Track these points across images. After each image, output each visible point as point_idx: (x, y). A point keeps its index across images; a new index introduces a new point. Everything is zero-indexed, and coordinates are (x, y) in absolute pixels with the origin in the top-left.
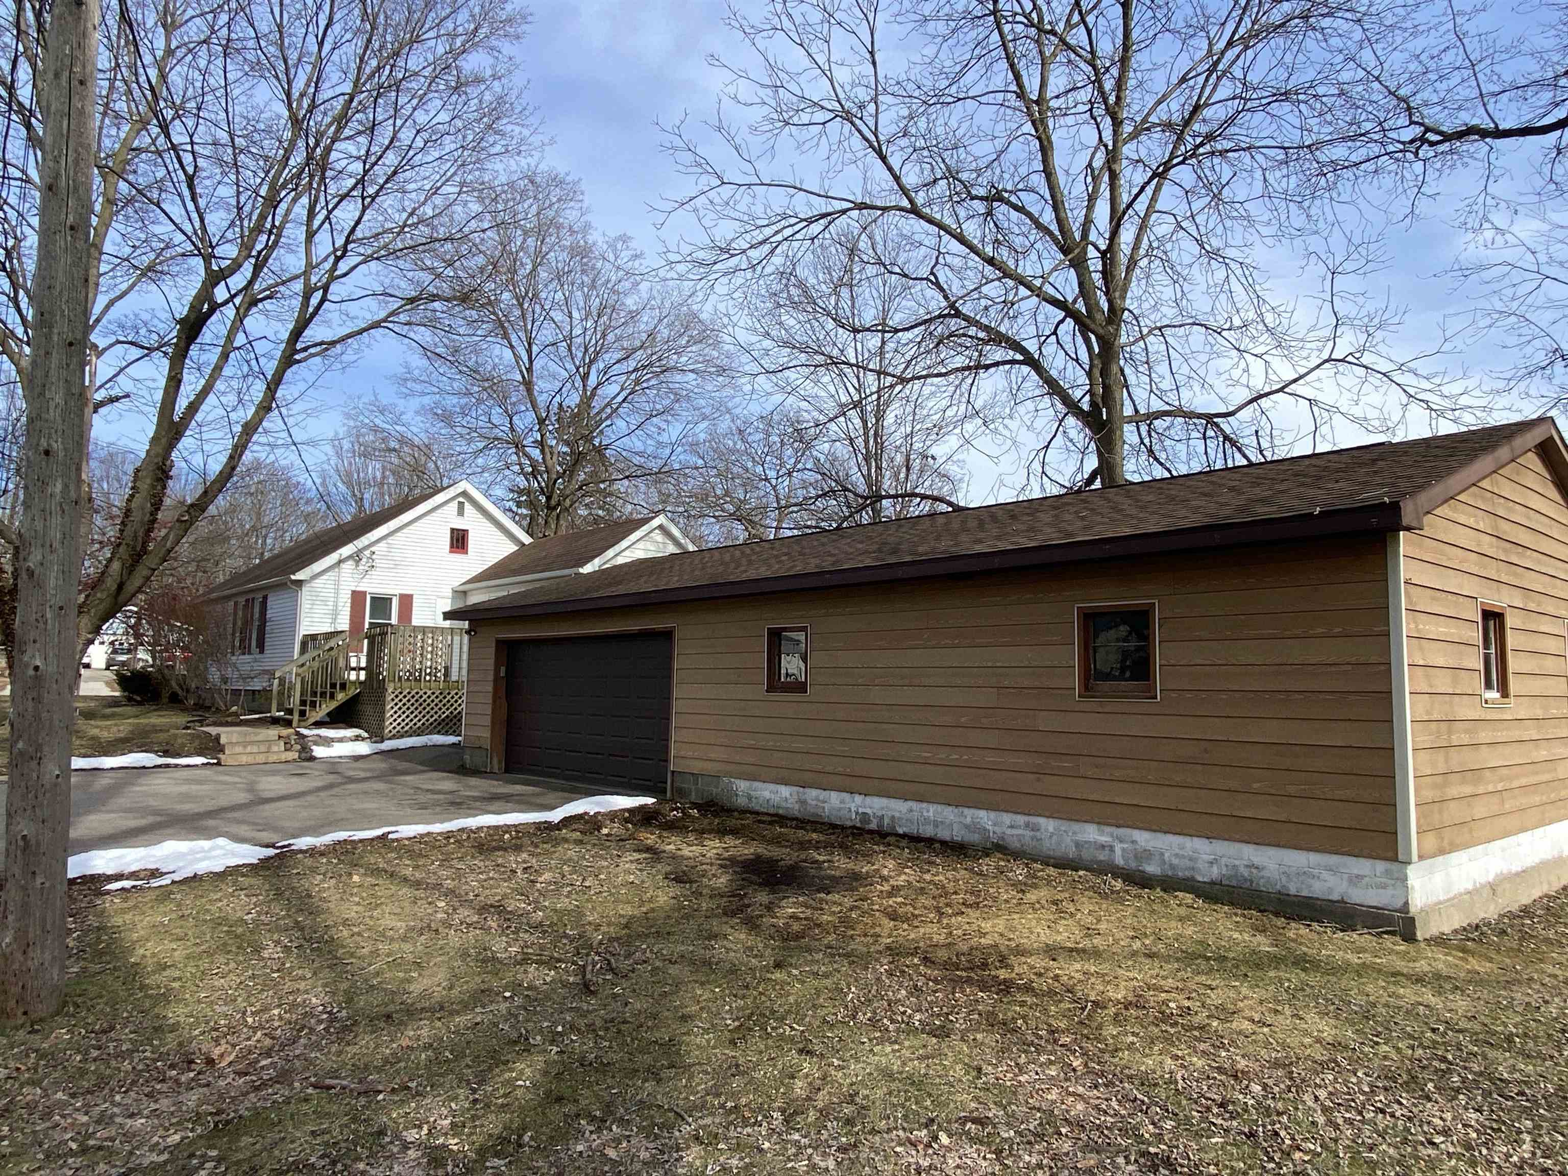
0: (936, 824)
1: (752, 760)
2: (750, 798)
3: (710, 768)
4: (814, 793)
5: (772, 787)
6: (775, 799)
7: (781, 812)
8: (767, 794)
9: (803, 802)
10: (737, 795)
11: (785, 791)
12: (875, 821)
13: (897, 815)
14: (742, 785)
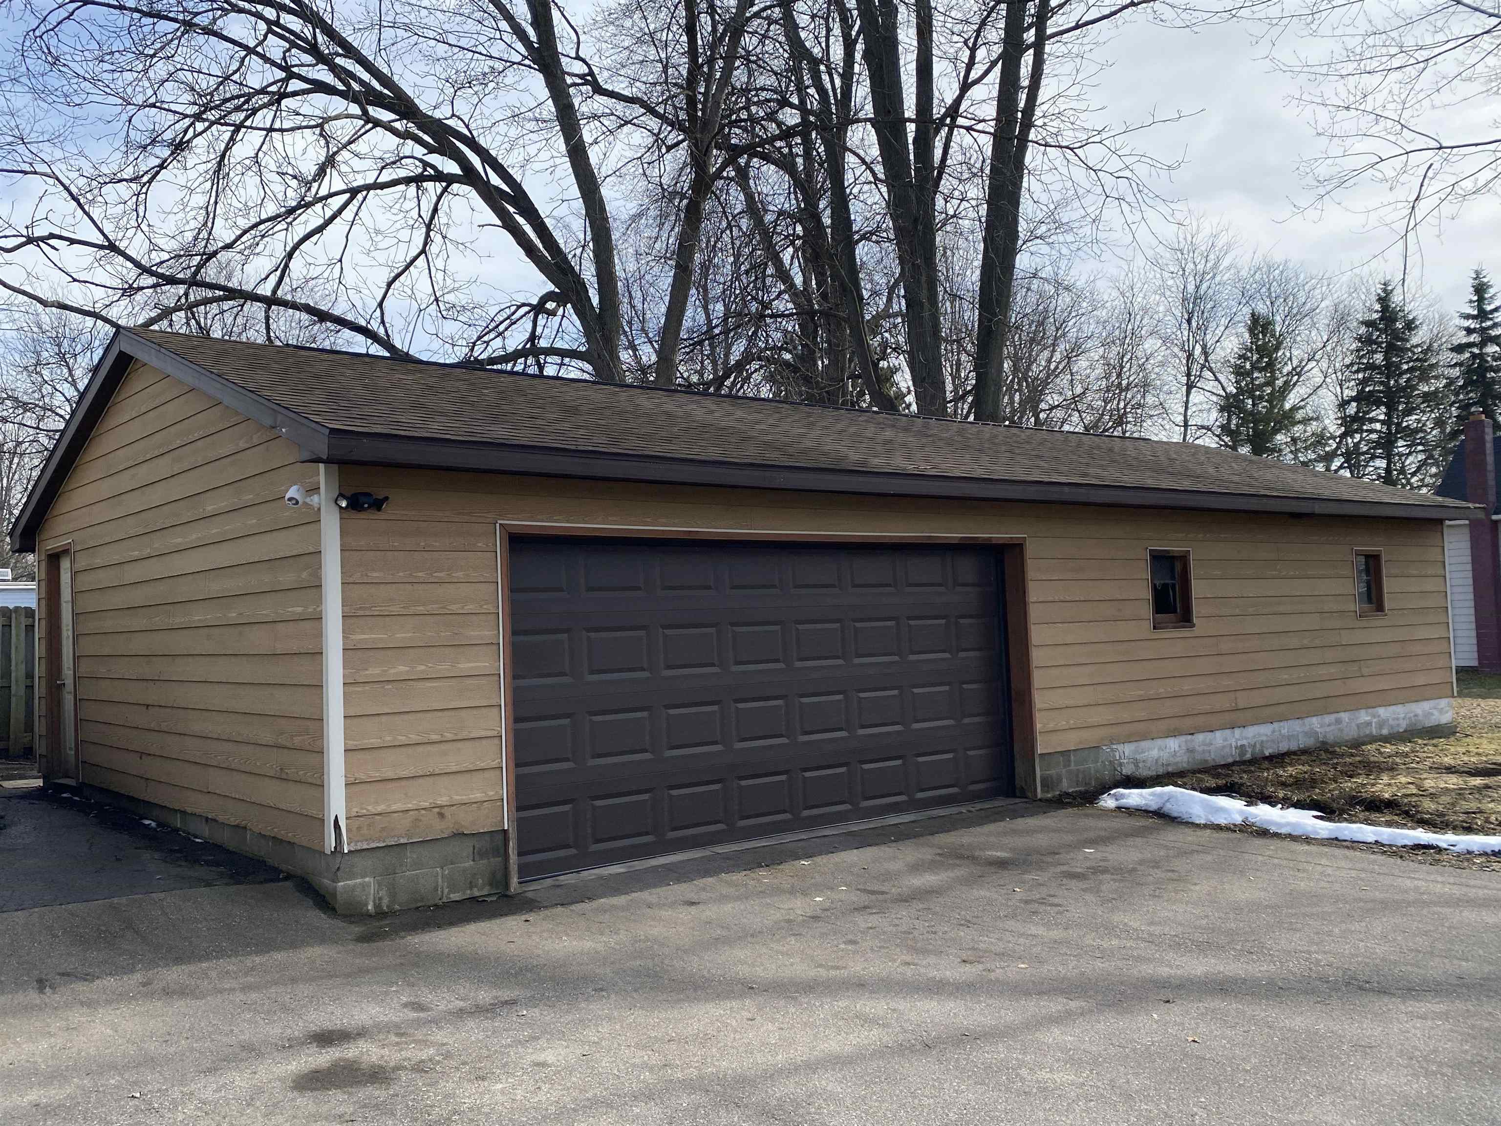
0: (1289, 737)
1: (1142, 715)
2: (1136, 763)
3: (1089, 737)
4: (1200, 737)
5: (1159, 742)
6: (1165, 756)
7: (1170, 769)
8: (1155, 753)
9: (1190, 751)
10: (1121, 765)
11: (1173, 744)
12: (1250, 750)
13: (1264, 738)
14: (1128, 749)
